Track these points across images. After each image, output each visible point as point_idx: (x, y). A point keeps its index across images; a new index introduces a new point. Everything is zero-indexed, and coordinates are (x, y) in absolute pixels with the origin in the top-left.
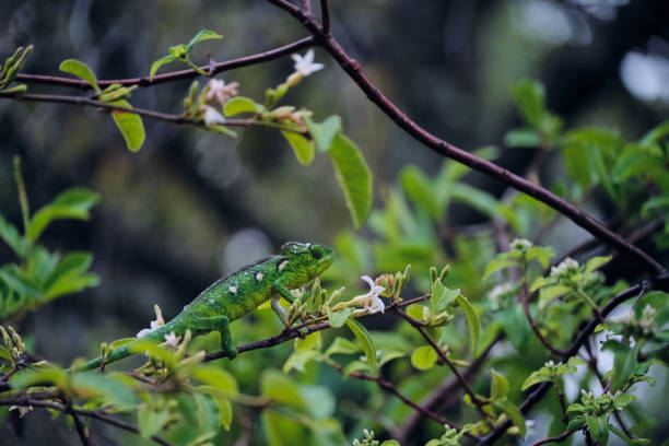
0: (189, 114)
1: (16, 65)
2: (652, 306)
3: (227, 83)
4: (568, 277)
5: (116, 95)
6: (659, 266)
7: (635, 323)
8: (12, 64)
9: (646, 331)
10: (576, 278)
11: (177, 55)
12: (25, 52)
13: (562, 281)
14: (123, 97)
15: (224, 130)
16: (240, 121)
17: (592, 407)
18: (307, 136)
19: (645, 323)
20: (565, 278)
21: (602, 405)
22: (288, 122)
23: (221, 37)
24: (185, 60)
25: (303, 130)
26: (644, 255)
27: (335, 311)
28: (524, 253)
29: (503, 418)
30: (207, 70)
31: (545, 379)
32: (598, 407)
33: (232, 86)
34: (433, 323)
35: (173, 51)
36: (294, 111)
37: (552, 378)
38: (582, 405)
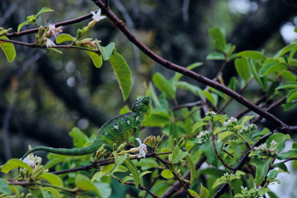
0: (38, 43)
2: (276, 141)
4: (232, 127)
6: (282, 122)
7: (266, 149)
9: (272, 153)
10: (236, 127)
11: (31, 20)
13: (229, 128)
14: (4, 34)
15: (56, 50)
17: (247, 195)
18: (99, 53)
19: (272, 149)
20: (231, 127)
21: (252, 194)
22: (89, 45)
23: (53, 10)
24: (35, 23)
25: (97, 50)
26: (274, 117)
27: (119, 155)
28: (213, 118)
31: (224, 182)
32: (250, 195)
33: (60, 28)
35: (29, 18)
36: (92, 41)
37: (227, 181)
38: (242, 194)
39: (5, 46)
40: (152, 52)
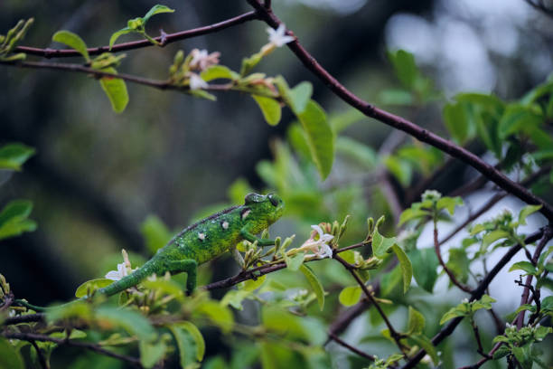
0: (173, 81)
1: (18, 36)
3: (209, 53)
5: (106, 63)
8: (14, 35)
11: (134, 26)
12: (27, 25)
14: (113, 65)
15: (205, 94)
16: (219, 87)
17: (515, 338)
21: (523, 336)
22: (260, 87)
23: (173, 11)
24: (142, 32)
25: (276, 94)
28: (436, 203)
29: (414, 349)
30: (159, 41)
32: (521, 338)
33: (215, 56)
34: (366, 266)
35: (131, 24)
36: (266, 78)
37: (467, 313)
38: (506, 336)
39: (111, 85)
40: (343, 88)
